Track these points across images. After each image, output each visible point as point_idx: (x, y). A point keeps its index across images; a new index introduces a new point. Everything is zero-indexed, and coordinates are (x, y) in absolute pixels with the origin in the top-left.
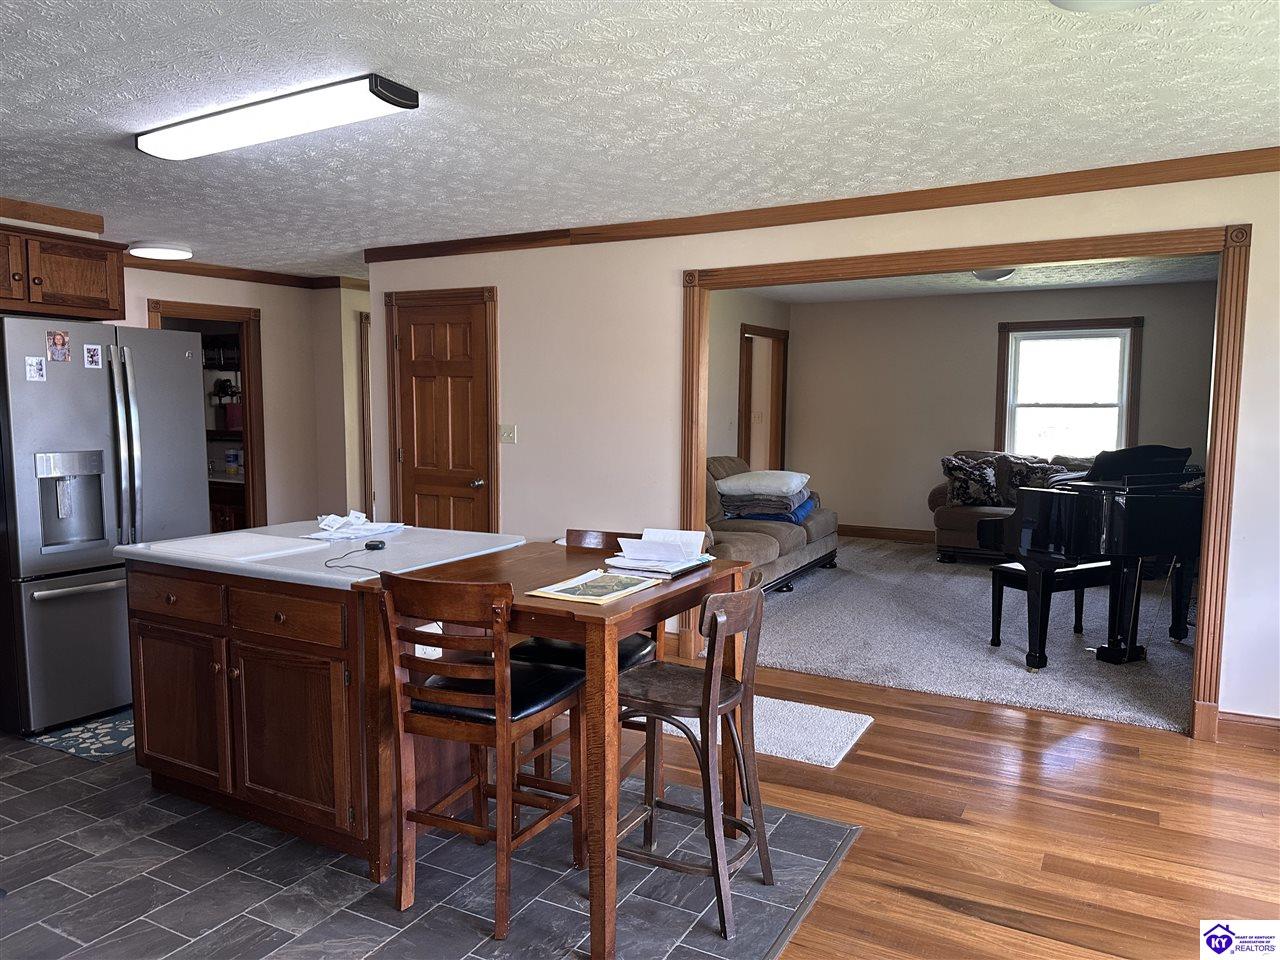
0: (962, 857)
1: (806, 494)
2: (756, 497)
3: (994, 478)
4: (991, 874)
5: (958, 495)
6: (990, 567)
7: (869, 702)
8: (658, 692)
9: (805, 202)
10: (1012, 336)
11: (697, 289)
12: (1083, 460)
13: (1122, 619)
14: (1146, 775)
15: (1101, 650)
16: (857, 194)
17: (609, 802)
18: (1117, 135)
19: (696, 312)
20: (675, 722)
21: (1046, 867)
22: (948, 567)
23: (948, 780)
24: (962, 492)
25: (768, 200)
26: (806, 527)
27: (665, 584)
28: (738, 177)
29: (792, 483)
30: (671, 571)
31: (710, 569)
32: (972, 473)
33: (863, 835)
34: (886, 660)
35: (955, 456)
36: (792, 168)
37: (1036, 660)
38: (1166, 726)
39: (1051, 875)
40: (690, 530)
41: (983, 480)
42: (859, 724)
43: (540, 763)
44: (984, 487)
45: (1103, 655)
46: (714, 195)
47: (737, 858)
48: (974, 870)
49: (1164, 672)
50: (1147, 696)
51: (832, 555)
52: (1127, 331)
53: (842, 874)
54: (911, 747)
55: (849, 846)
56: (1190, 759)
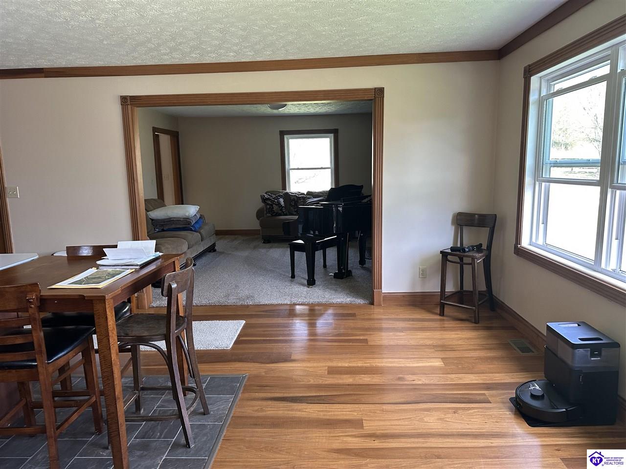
0: (294, 377)
1: (198, 216)
2: (172, 219)
3: (283, 203)
4: (308, 382)
5: (269, 212)
6: (288, 243)
7: (242, 313)
8: (138, 330)
9: (187, 63)
10: (286, 137)
11: (129, 107)
12: (318, 193)
13: (342, 259)
14: (360, 324)
15: (335, 274)
16: (214, 61)
17: (118, 395)
18: (333, 43)
19: (130, 119)
20: (152, 345)
21: (329, 373)
22: (267, 245)
23: (282, 343)
24: (271, 210)
25: (167, 60)
26: (200, 233)
27: (137, 271)
28: (150, 45)
29: (191, 210)
30: (139, 264)
31: (160, 260)
32: (274, 201)
33: (249, 378)
34: (247, 293)
35: (266, 193)
36: (180, 44)
37: (311, 282)
38: (364, 302)
39: (331, 376)
40: (139, 240)
41: (279, 203)
42: (238, 325)
43: (64, 383)
44: (280, 207)
45: (336, 276)
46: (136, 55)
47: (191, 406)
48: (300, 381)
49: (360, 280)
50: (355, 291)
51: (214, 245)
52: (332, 135)
53: (242, 400)
54: (264, 331)
55: (243, 385)
56: (373, 314)
